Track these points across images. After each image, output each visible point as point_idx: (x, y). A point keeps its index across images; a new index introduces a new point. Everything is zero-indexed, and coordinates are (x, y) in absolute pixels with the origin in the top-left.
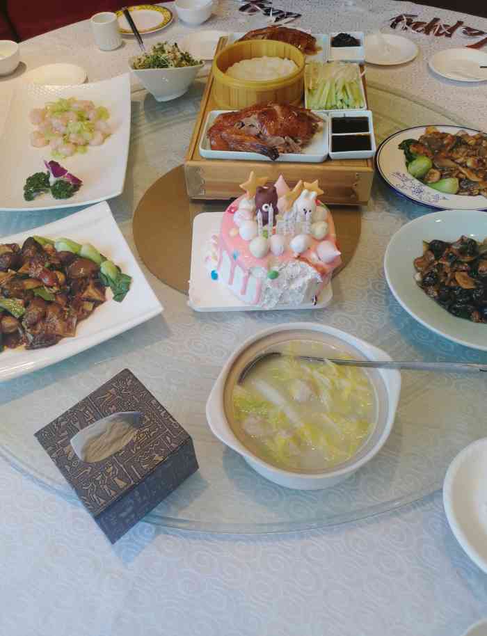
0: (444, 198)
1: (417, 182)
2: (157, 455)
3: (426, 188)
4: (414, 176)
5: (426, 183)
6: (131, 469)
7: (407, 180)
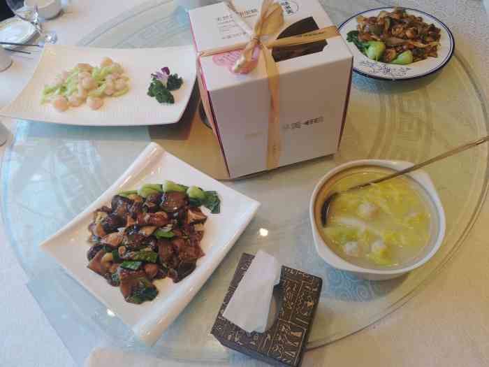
0: (408, 69)
1: (380, 64)
2: (308, 302)
3: (390, 66)
4: (375, 59)
5: (387, 62)
6: (297, 321)
7: (373, 65)
